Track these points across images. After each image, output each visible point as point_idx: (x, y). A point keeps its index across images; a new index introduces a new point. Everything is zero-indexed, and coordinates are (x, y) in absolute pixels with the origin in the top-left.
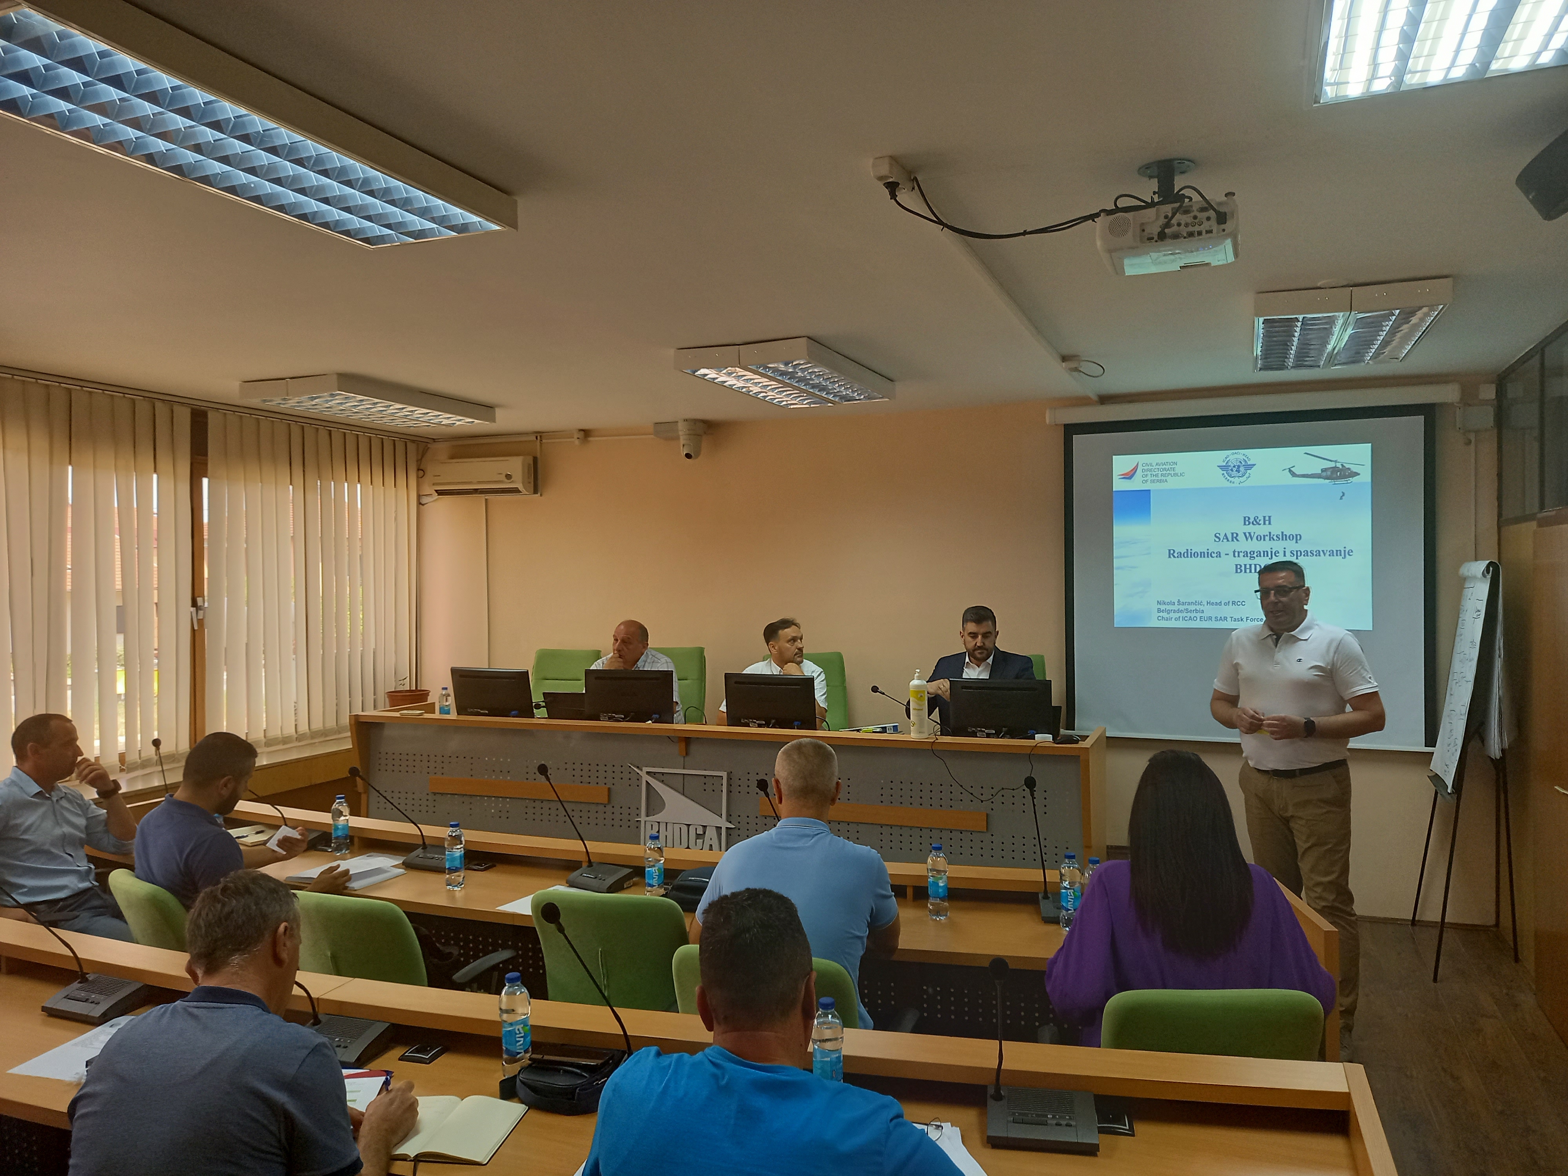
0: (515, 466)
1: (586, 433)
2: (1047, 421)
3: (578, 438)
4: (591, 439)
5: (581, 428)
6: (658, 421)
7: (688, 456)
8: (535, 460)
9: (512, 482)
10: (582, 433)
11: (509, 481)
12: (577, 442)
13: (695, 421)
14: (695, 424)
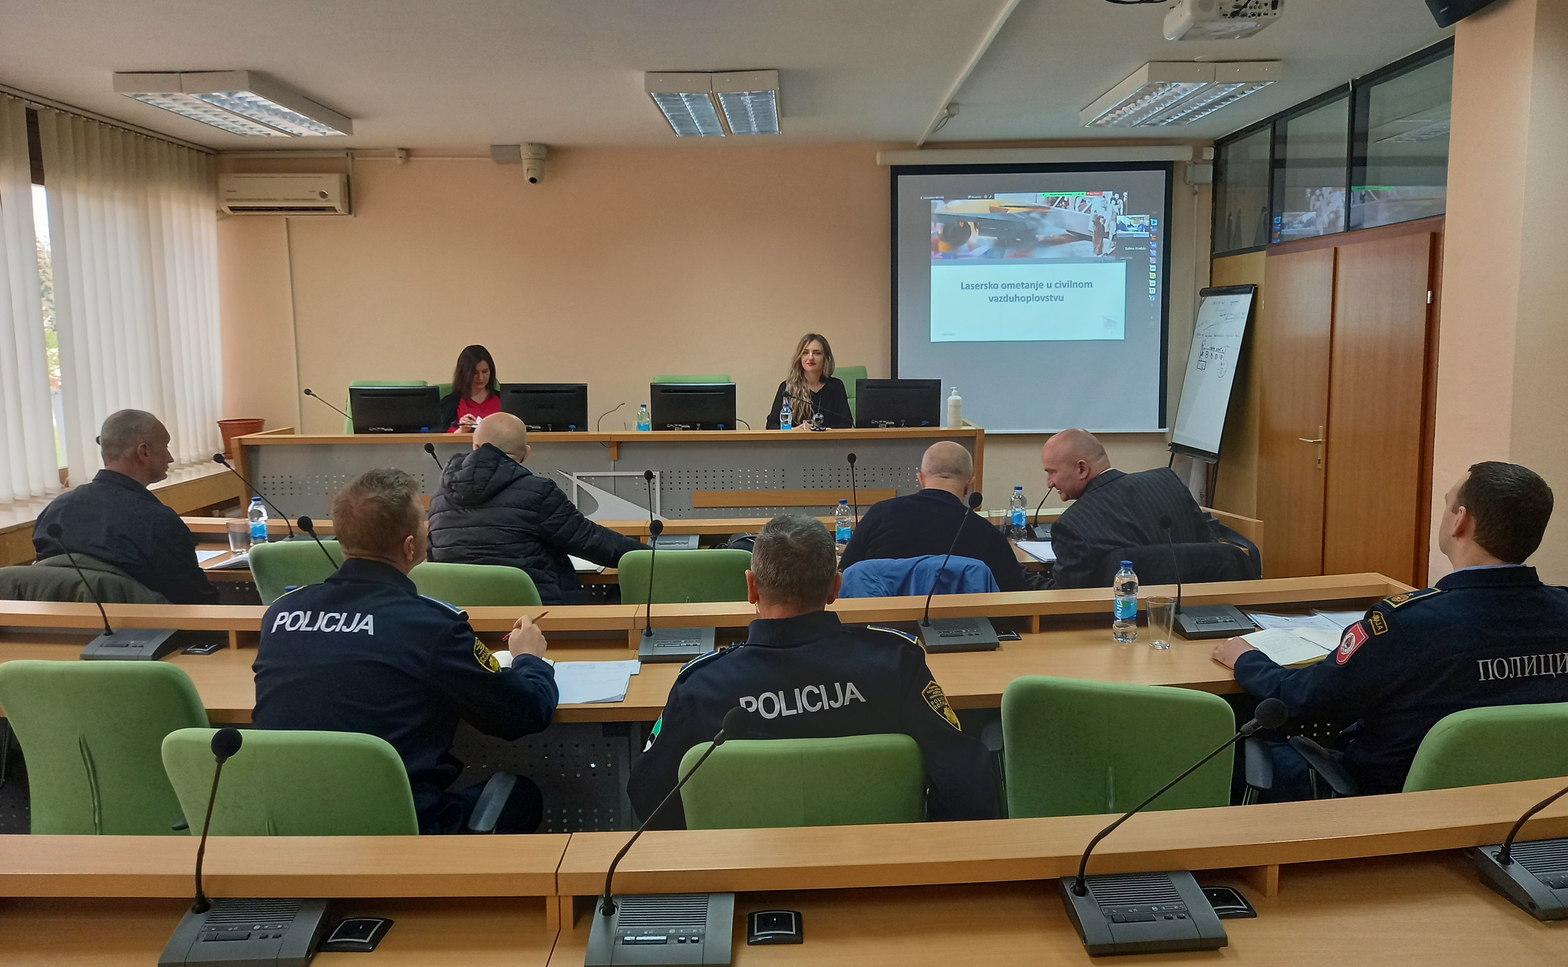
0: (332, 184)
1: (408, 153)
2: (878, 162)
3: (401, 157)
4: (412, 159)
5: (402, 146)
6: (494, 144)
7: (533, 180)
8: (348, 177)
9: (328, 200)
10: (403, 154)
11: (323, 200)
12: (399, 161)
13: (541, 145)
14: (540, 148)
